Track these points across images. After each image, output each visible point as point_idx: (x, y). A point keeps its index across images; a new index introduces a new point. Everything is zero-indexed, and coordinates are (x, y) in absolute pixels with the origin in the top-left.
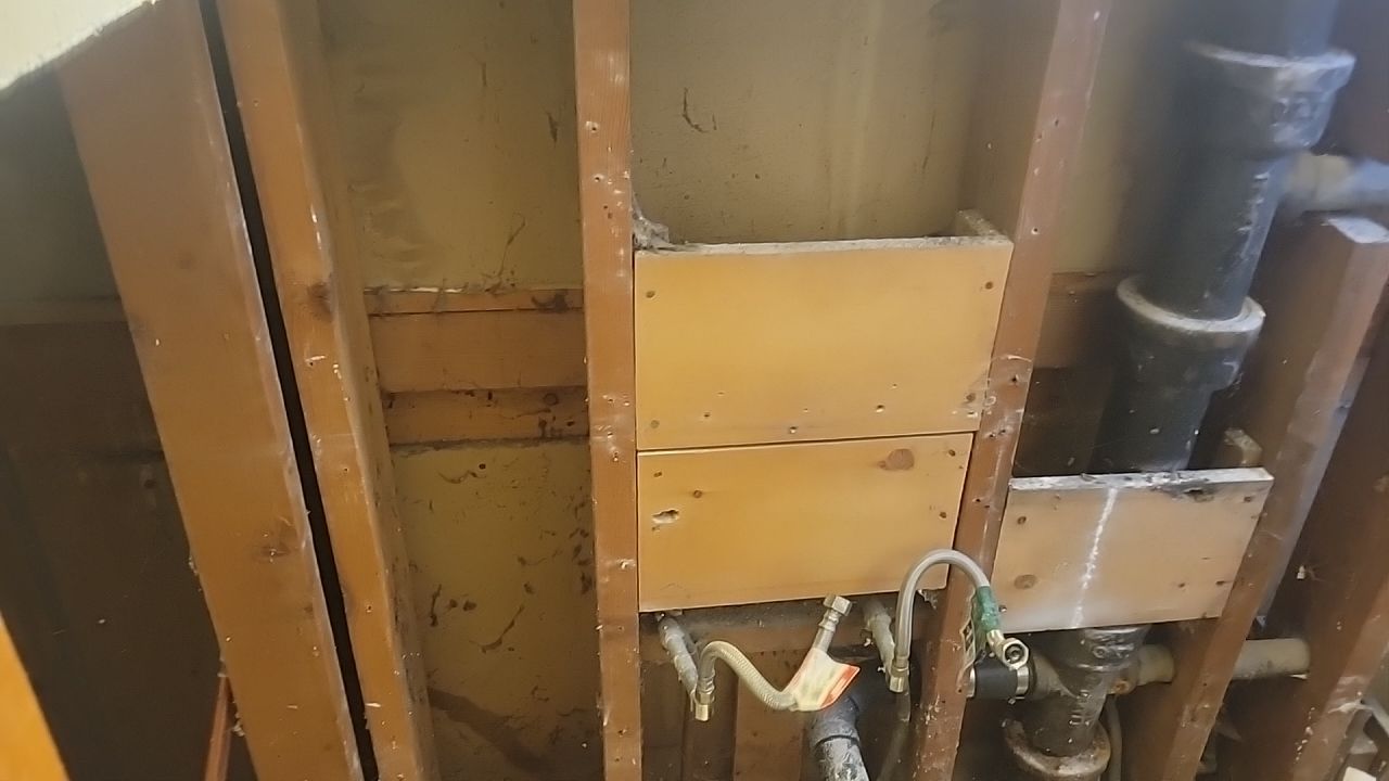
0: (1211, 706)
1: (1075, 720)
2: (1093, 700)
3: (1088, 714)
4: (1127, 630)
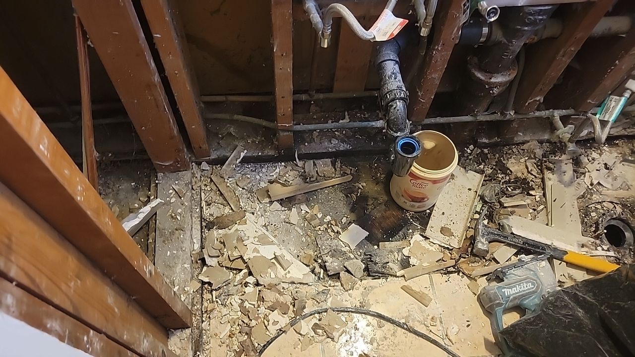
0: (574, 49)
1: (505, 56)
2: (517, 45)
3: (512, 53)
4: (546, 8)
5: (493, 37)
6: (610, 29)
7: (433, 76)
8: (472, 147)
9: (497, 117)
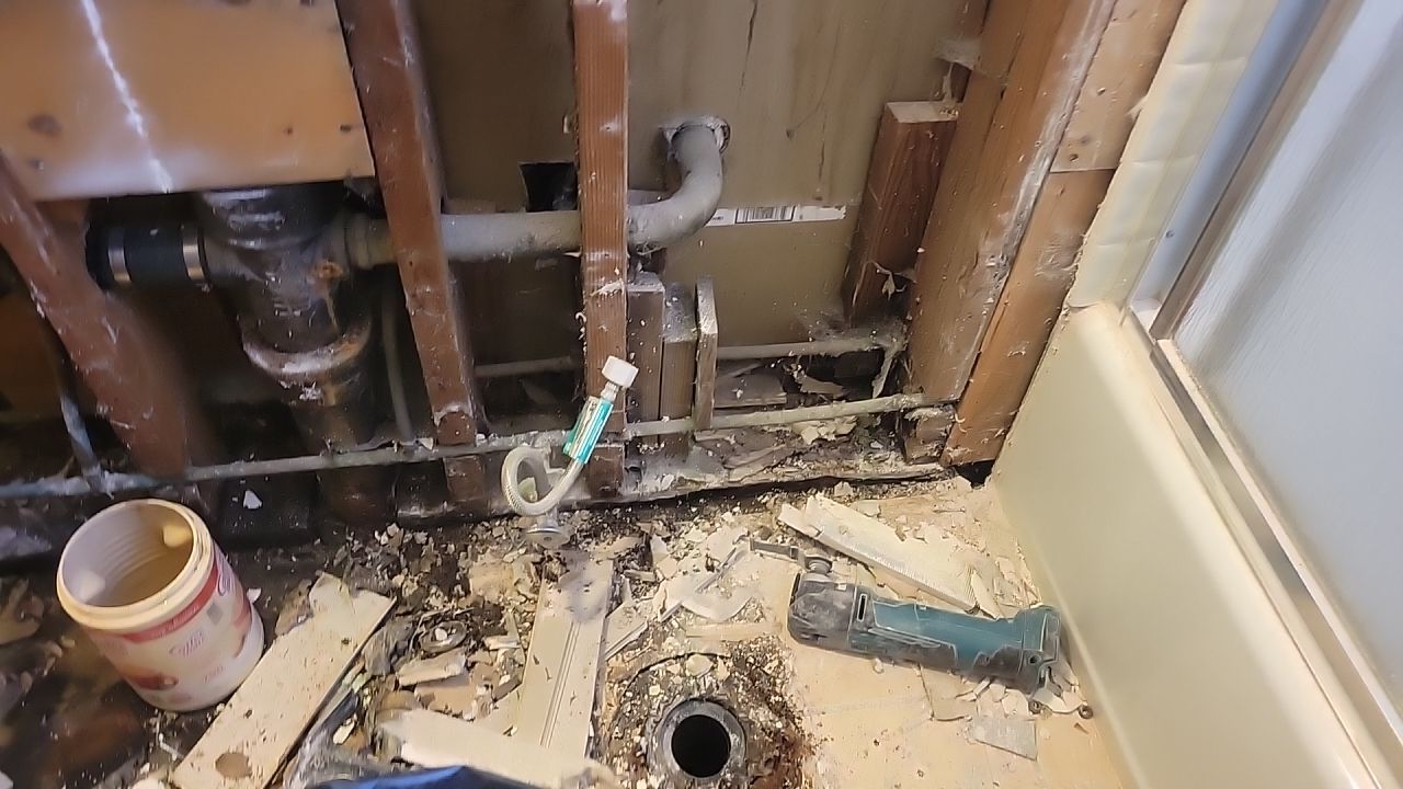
1: (280, 310)
4: (255, 194)
5: (215, 266)
6: (531, 240)
9: (394, 455)
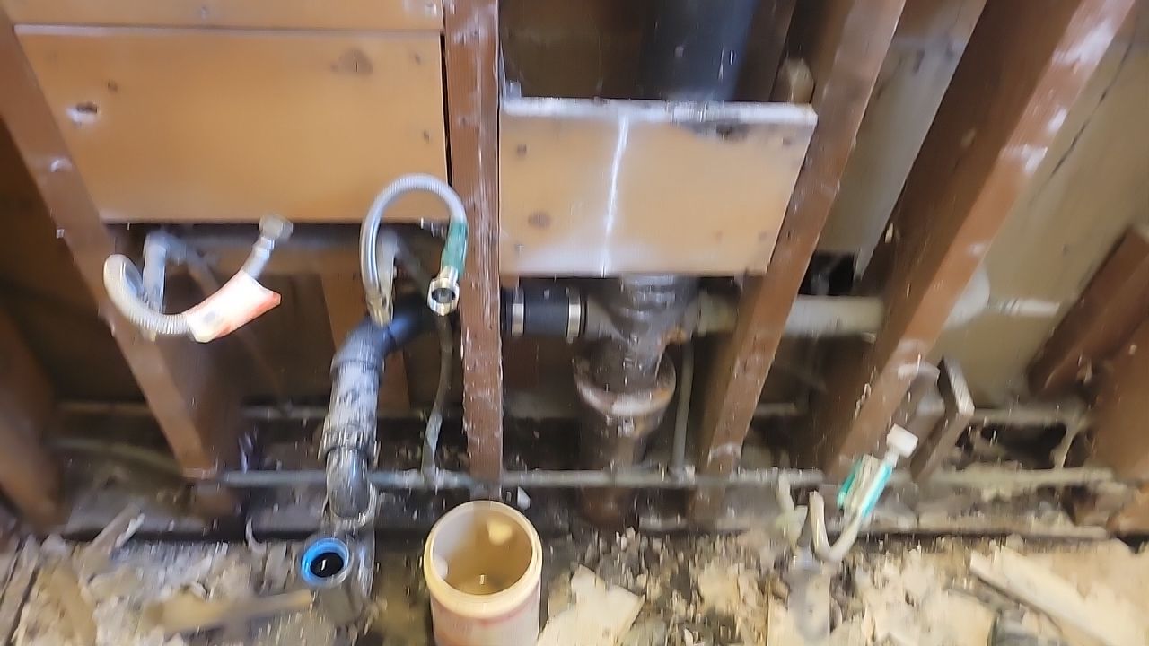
0: (762, 359)
1: (627, 363)
3: (641, 358)
5: (591, 326)
6: (839, 324)
7: (480, 394)
8: (631, 532)
9: (660, 479)
